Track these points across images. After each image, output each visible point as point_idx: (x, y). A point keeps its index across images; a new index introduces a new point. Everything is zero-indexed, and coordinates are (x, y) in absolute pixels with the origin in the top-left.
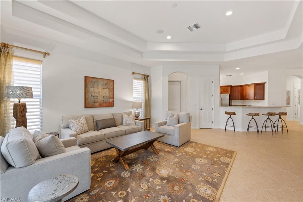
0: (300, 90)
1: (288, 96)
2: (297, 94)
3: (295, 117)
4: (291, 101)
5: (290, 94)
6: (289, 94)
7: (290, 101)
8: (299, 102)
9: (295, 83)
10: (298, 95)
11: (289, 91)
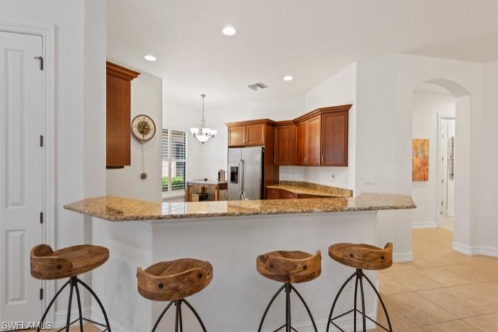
0: (453, 139)
1: (424, 156)
2: (445, 152)
3: (441, 213)
4: (430, 170)
5: (428, 151)
6: (426, 148)
7: (427, 170)
8: (451, 173)
9: (439, 118)
10: (448, 154)
11: (425, 140)
